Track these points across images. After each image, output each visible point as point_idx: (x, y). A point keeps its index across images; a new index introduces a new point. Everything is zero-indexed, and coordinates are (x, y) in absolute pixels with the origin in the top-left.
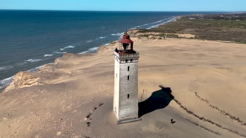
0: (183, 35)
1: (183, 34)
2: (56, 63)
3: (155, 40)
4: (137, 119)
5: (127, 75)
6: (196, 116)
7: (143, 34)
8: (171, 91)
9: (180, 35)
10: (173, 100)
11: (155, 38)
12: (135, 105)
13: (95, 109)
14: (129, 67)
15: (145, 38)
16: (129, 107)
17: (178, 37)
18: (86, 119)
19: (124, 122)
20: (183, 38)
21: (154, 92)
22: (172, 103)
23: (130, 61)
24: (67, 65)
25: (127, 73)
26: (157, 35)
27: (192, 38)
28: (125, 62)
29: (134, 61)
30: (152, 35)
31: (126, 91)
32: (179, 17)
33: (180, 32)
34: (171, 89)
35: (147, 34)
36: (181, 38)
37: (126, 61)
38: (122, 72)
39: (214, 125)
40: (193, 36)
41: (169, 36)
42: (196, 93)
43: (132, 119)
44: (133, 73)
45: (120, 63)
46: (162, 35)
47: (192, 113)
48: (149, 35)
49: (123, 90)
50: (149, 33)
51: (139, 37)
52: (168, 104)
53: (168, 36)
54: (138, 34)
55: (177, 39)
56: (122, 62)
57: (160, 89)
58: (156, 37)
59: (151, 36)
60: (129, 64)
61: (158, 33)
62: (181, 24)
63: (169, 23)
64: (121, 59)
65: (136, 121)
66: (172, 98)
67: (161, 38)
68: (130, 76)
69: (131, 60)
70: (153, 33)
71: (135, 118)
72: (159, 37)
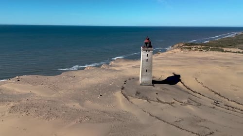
0: (229, 50)
2: (111, 64)
5: (147, 59)
6: (192, 90)
7: (188, 47)
8: (180, 77)
9: (226, 49)
10: (180, 82)
11: (196, 50)
12: (151, 76)
13: (130, 79)
14: (147, 55)
15: (187, 50)
16: (147, 77)
17: (222, 51)
20: (228, 52)
22: (179, 84)
26: (200, 48)
27: (239, 52)
30: (196, 47)
31: (145, 68)
32: (240, 33)
35: (191, 47)
36: (226, 51)
37: (146, 51)
38: (143, 57)
39: (201, 96)
40: (241, 51)
41: (213, 50)
42: (196, 79)
46: (206, 48)
47: (189, 89)
52: (176, 83)
54: (183, 47)
57: (173, 75)
58: (198, 49)
59: (194, 49)
60: (148, 53)
61: (203, 47)
62: (238, 39)
64: (143, 50)
66: (180, 80)
67: (201, 50)
69: (149, 51)
70: (198, 46)
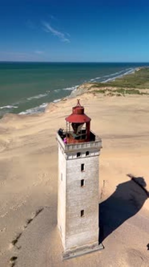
1: (144, 88)
3: (113, 97)
4: (96, 248)
5: (81, 179)
7: (98, 89)
8: (145, 185)
9: (141, 91)
11: (113, 95)
12: (94, 226)
13: (30, 221)
14: (83, 165)
15: (101, 95)
16: (83, 231)
17: (138, 93)
18: (11, 246)
19: (75, 254)
20: (145, 94)
21: (120, 185)
23: (84, 155)
24: (7, 130)
25: (81, 176)
26: (115, 91)
28: (76, 157)
29: (92, 154)
30: (109, 90)
31: (78, 205)
32: (138, 69)
33: (140, 86)
34: (145, 180)
35: (103, 89)
36: (142, 94)
37: (79, 154)
38: (70, 174)
41: (129, 92)
43: (89, 248)
44: (89, 175)
45: (67, 159)
46: (122, 91)
48: (106, 90)
49: (73, 204)
50: (105, 88)
51: (94, 93)
53: (127, 92)
54: (92, 89)
55: (138, 95)
56: (70, 157)
57: (129, 179)
58: (114, 93)
59: (107, 92)
61: (115, 89)
63: (126, 75)
64: (68, 153)
65: (95, 251)
67: (119, 95)
68: (85, 179)
69: (87, 153)
70: (110, 88)
71: (94, 246)
72: (117, 93)
